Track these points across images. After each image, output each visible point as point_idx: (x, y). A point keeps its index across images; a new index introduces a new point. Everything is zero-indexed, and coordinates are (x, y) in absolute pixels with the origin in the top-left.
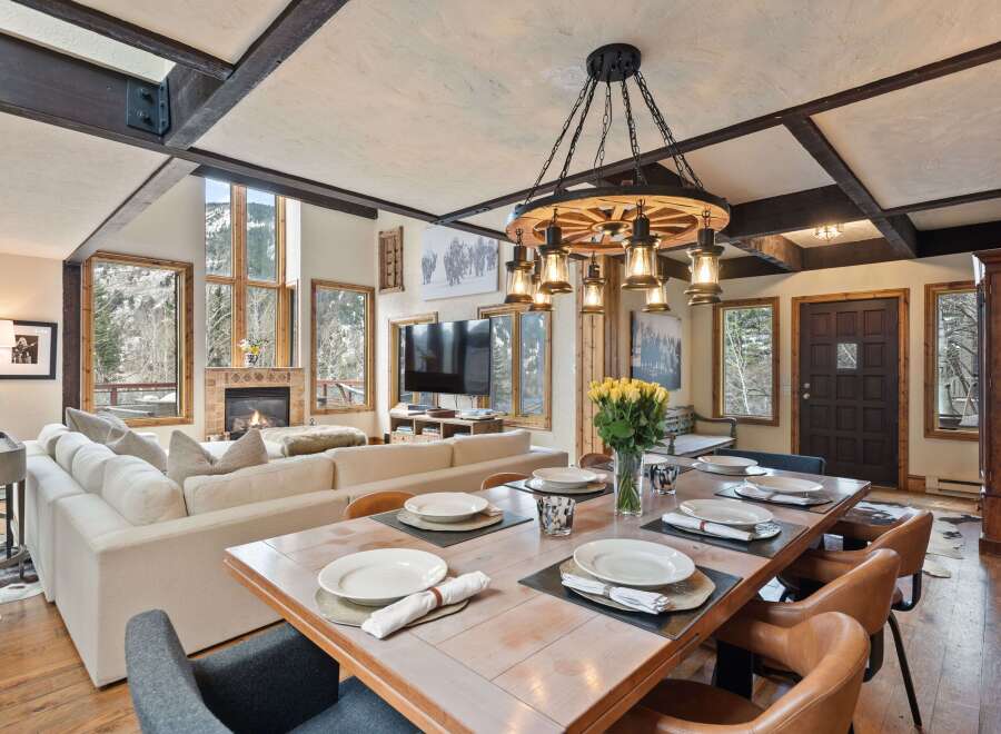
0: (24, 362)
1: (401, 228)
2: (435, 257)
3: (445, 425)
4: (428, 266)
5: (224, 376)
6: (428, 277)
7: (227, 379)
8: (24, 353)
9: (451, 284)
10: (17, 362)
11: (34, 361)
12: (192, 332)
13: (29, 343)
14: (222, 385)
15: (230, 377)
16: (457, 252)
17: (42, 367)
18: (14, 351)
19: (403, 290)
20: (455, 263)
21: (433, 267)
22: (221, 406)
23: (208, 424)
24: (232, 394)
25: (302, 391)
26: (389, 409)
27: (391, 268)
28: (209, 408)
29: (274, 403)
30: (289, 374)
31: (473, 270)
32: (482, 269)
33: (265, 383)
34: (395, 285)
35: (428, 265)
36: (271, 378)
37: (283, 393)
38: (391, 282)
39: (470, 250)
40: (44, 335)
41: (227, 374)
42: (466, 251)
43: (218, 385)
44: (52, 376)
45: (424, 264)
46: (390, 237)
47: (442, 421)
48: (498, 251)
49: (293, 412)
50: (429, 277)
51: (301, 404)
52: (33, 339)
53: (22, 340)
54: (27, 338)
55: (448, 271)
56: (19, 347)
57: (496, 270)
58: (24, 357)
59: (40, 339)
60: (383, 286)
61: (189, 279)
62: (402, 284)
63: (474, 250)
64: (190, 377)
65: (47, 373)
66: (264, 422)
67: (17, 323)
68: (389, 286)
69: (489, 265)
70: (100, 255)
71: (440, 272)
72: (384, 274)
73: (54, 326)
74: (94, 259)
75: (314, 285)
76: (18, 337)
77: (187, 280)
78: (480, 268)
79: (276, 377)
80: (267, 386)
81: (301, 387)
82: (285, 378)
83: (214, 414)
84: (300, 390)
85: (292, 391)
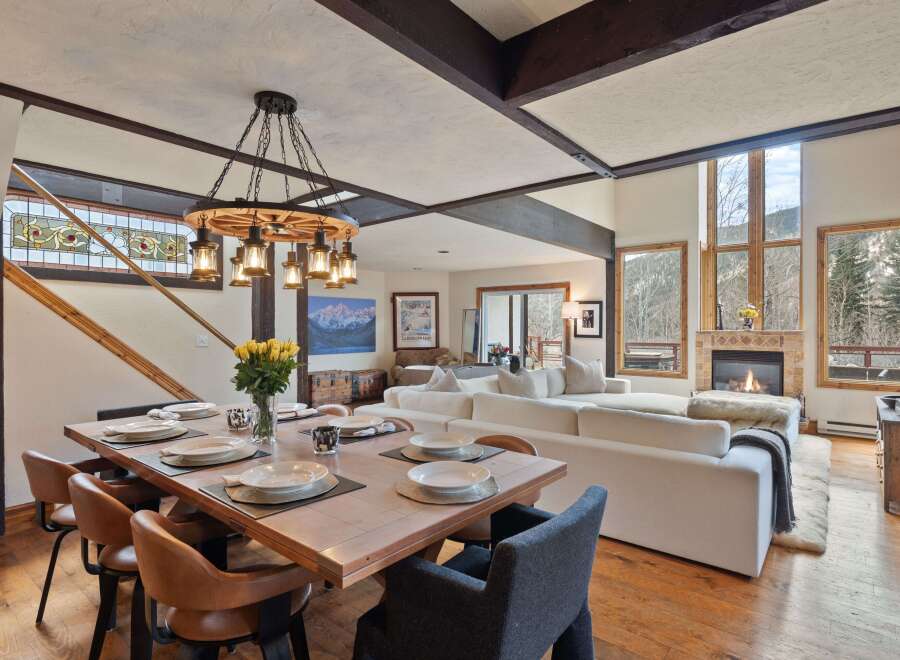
0: (588, 326)
5: (710, 338)
7: (713, 342)
10: (585, 327)
12: (687, 300)
13: (589, 315)
14: (709, 347)
15: (716, 340)
17: (595, 331)
18: (583, 320)
22: (708, 366)
24: (717, 355)
25: (800, 357)
28: (699, 367)
29: (773, 369)
30: (782, 338)
33: (753, 347)
36: (759, 341)
37: (777, 358)
41: (713, 338)
43: (704, 346)
44: (600, 336)
49: (788, 380)
51: (799, 372)
52: (591, 312)
53: (586, 313)
56: (585, 318)
58: (588, 323)
61: (685, 255)
65: (598, 334)
66: (758, 387)
67: (581, 303)
73: (600, 303)
74: (622, 254)
76: (584, 312)
79: (766, 341)
80: (755, 350)
81: (799, 353)
82: (776, 342)
83: (702, 372)
84: (798, 357)
85: (786, 357)
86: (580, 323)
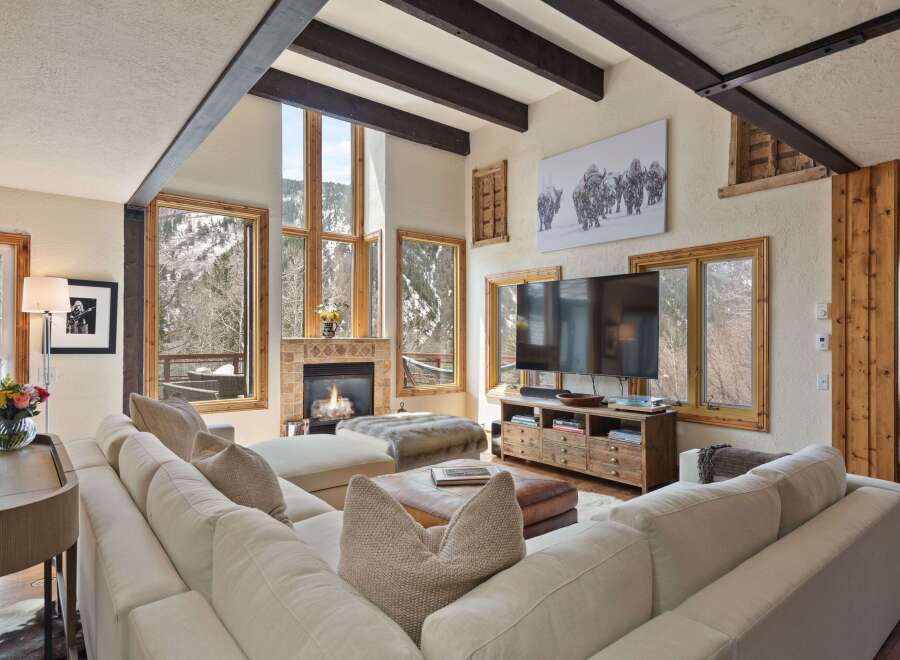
0: (80, 332)
1: (506, 162)
2: (559, 195)
3: (593, 418)
4: (547, 208)
5: (302, 346)
6: (547, 220)
7: (305, 352)
8: (80, 321)
9: (585, 227)
10: (72, 332)
11: (92, 330)
12: (267, 295)
13: (86, 307)
14: (301, 360)
15: (309, 351)
16: (596, 185)
17: (100, 338)
18: (69, 318)
19: (508, 240)
20: (592, 200)
21: (556, 207)
22: (299, 387)
23: (285, 408)
24: (312, 372)
25: (388, 367)
26: (487, 392)
27: (488, 214)
28: (286, 389)
29: (356, 382)
30: (373, 347)
31: (623, 206)
32: (638, 204)
33: (348, 358)
34: (495, 234)
35: (548, 205)
36: (354, 351)
37: (366, 370)
38: (488, 230)
39: (618, 180)
40: (102, 296)
41: (306, 346)
42: (610, 182)
43: (296, 360)
44: (111, 350)
45: (541, 205)
46: (489, 176)
47: (588, 411)
48: (666, 177)
49: (378, 394)
50: (549, 220)
51: (387, 383)
52: (90, 303)
53: (78, 303)
54: (84, 301)
55: (580, 211)
56: (74, 313)
57: (662, 204)
58: (80, 325)
59: (98, 302)
60: (478, 237)
61: (264, 228)
62: (506, 233)
63: (624, 178)
64: (264, 351)
65: (105, 344)
67: (72, 282)
68: (485, 237)
69: (651, 197)
70: (164, 195)
71: (568, 212)
72: (478, 221)
73: (114, 287)
74: (159, 202)
75: (400, 236)
76: (73, 301)
77: (261, 230)
78: (634, 203)
79: (360, 350)
80: (349, 361)
81: (387, 363)
82: (369, 351)
83: (292, 396)
84: (386, 366)
85: (376, 368)
86: (59, 323)
